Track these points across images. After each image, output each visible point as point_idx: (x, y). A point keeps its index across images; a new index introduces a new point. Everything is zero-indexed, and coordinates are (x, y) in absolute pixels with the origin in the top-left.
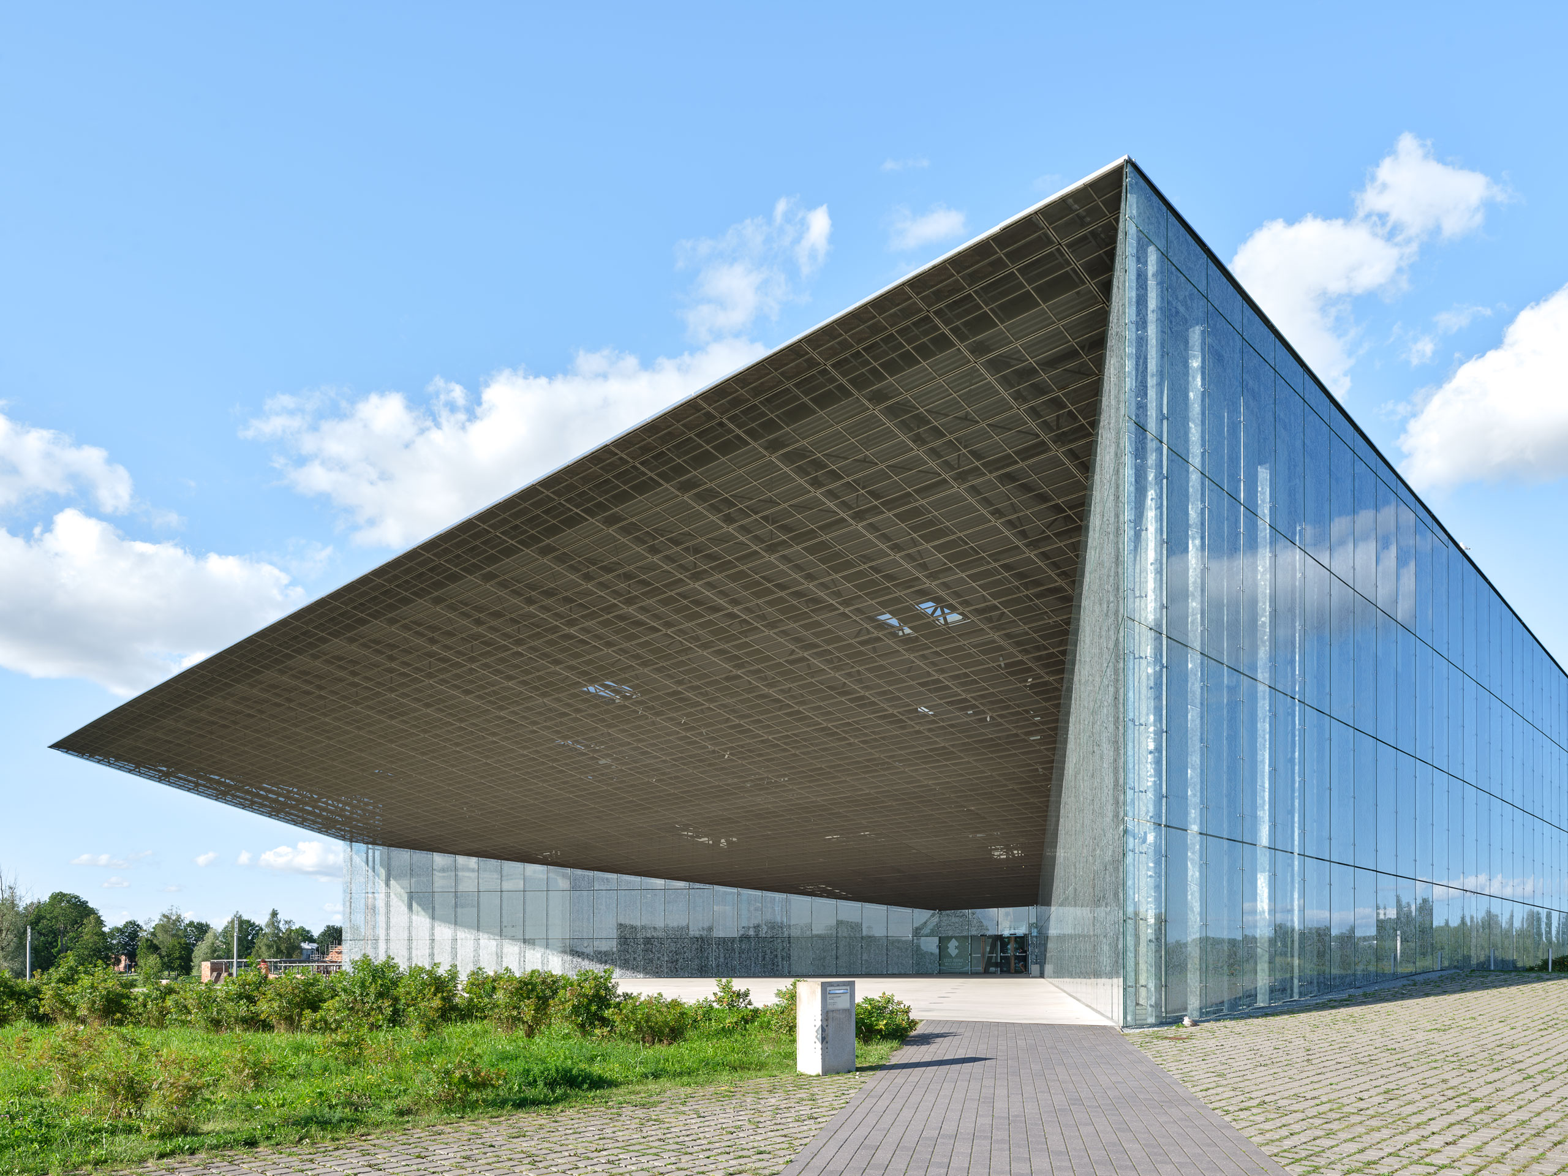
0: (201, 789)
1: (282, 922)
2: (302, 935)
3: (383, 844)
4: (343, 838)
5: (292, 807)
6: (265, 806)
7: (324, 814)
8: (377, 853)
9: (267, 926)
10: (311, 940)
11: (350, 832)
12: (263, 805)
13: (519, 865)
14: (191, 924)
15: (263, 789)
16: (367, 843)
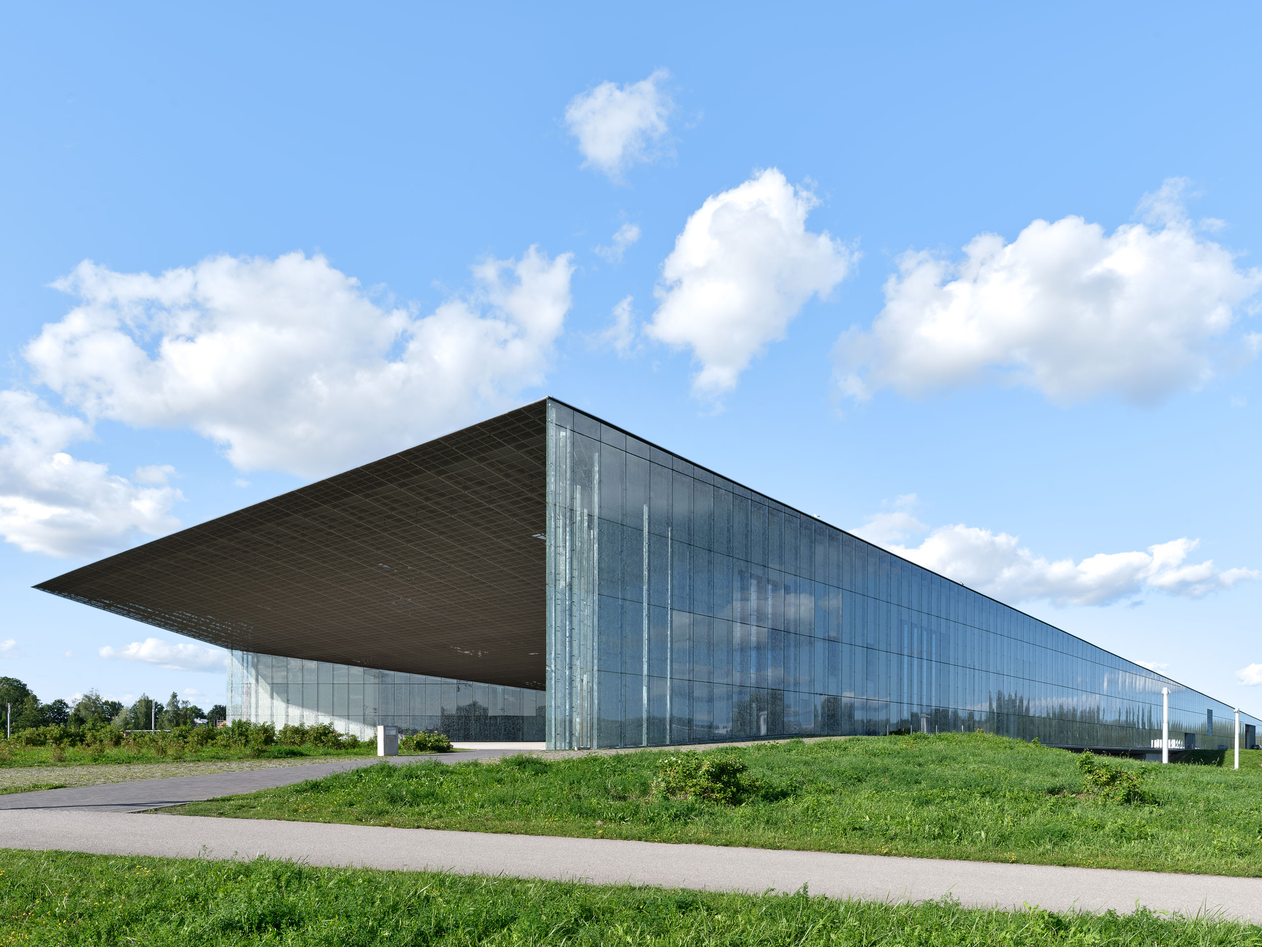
0: (132, 614)
1: (181, 702)
2: (195, 712)
3: (254, 651)
4: (227, 647)
5: (192, 627)
6: (175, 626)
7: (214, 631)
8: (250, 657)
9: (169, 705)
10: (202, 716)
11: (232, 643)
12: (172, 625)
13: (344, 667)
14: (106, 703)
15: (173, 616)
16: (243, 650)
